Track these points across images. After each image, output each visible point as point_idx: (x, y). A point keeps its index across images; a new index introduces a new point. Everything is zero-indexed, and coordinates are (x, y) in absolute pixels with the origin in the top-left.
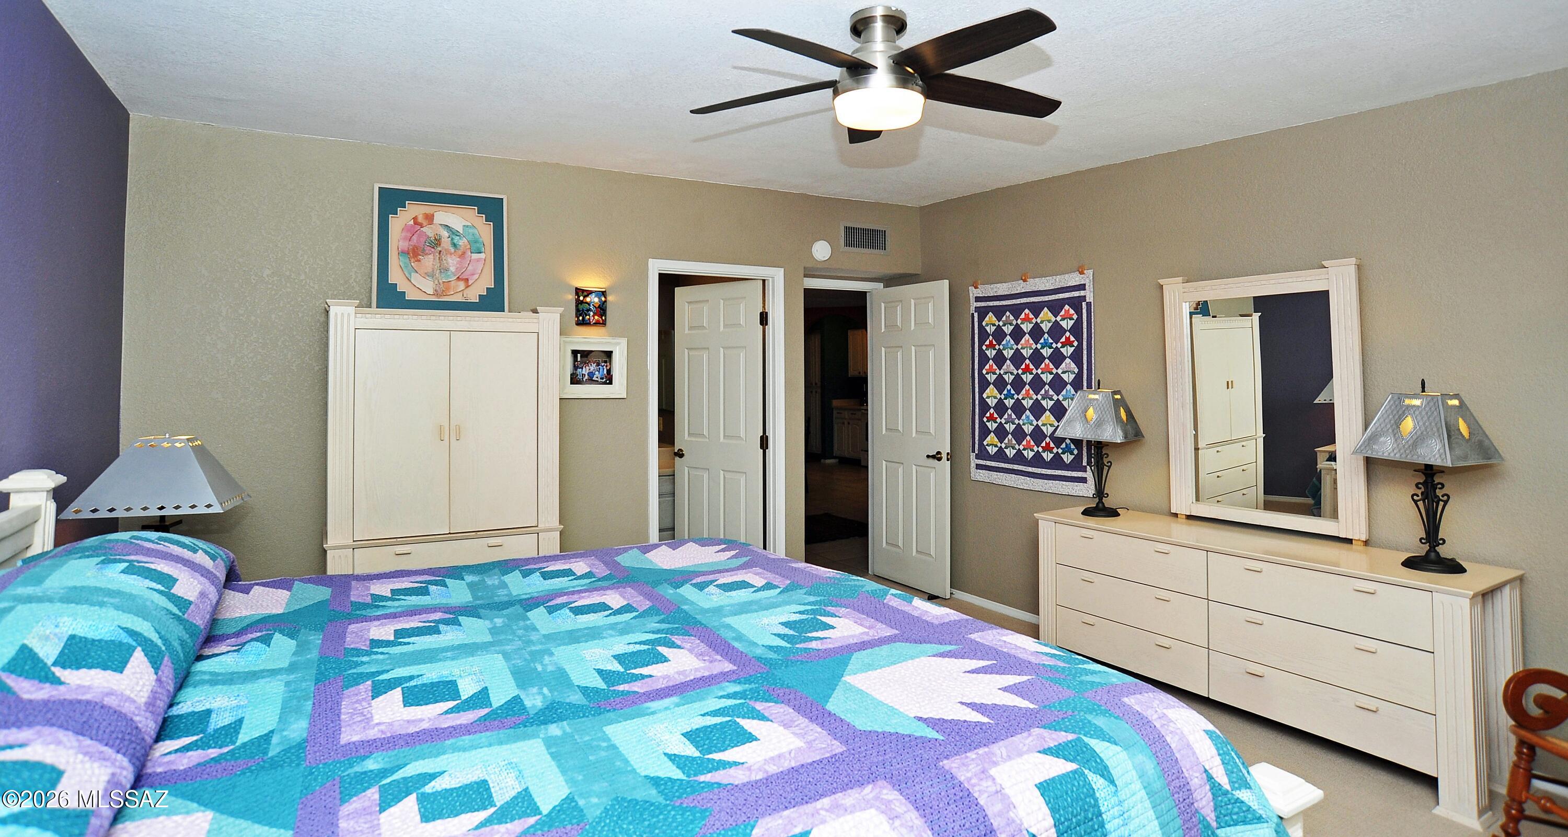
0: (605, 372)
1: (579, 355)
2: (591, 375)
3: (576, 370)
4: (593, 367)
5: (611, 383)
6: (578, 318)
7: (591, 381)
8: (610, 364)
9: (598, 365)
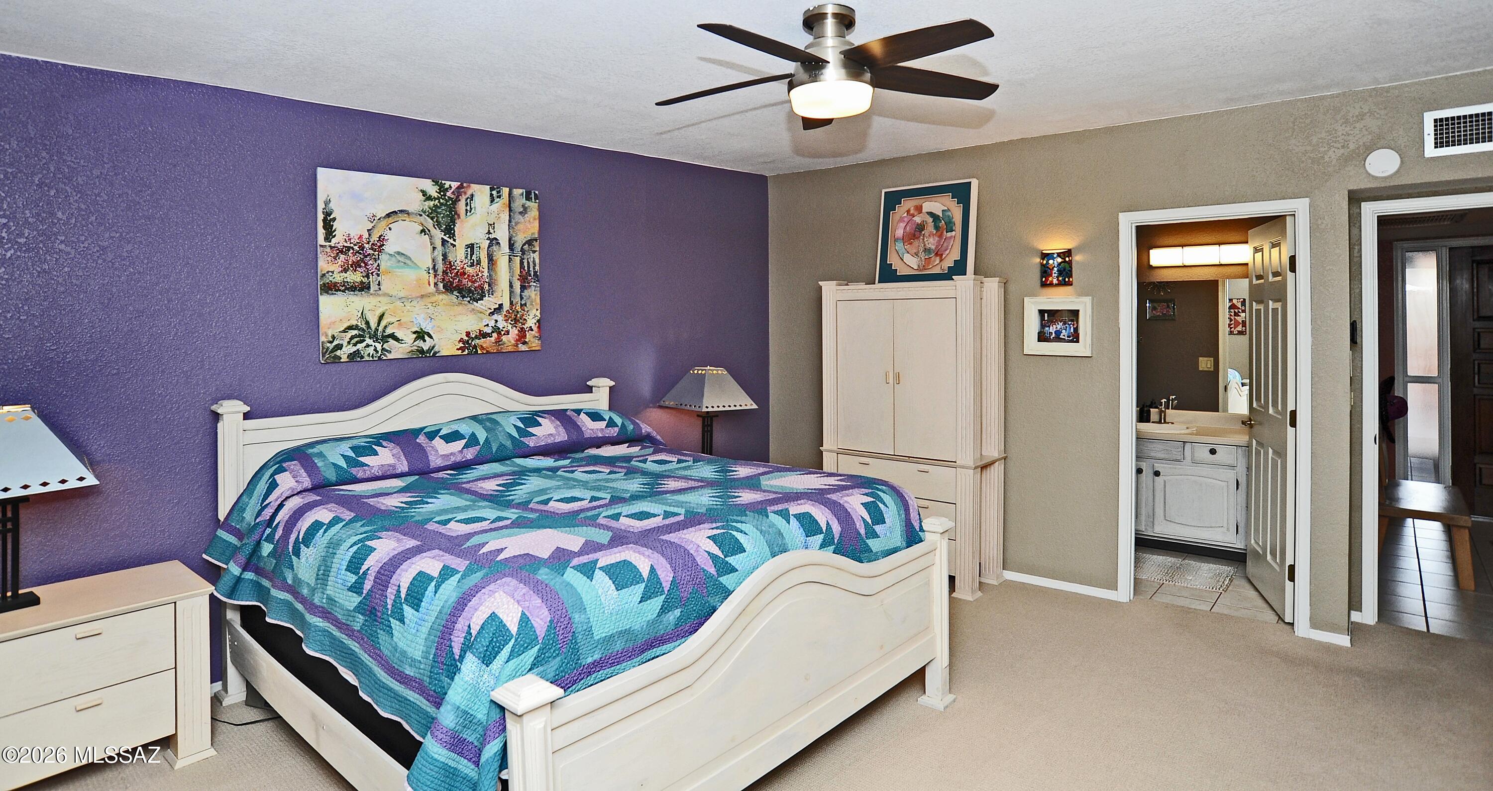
0: (1072, 331)
1: (1046, 315)
2: (1058, 333)
3: (1044, 329)
4: (1060, 326)
5: (1078, 341)
6: (1042, 279)
7: (1058, 339)
8: (1077, 323)
9: (1065, 324)
